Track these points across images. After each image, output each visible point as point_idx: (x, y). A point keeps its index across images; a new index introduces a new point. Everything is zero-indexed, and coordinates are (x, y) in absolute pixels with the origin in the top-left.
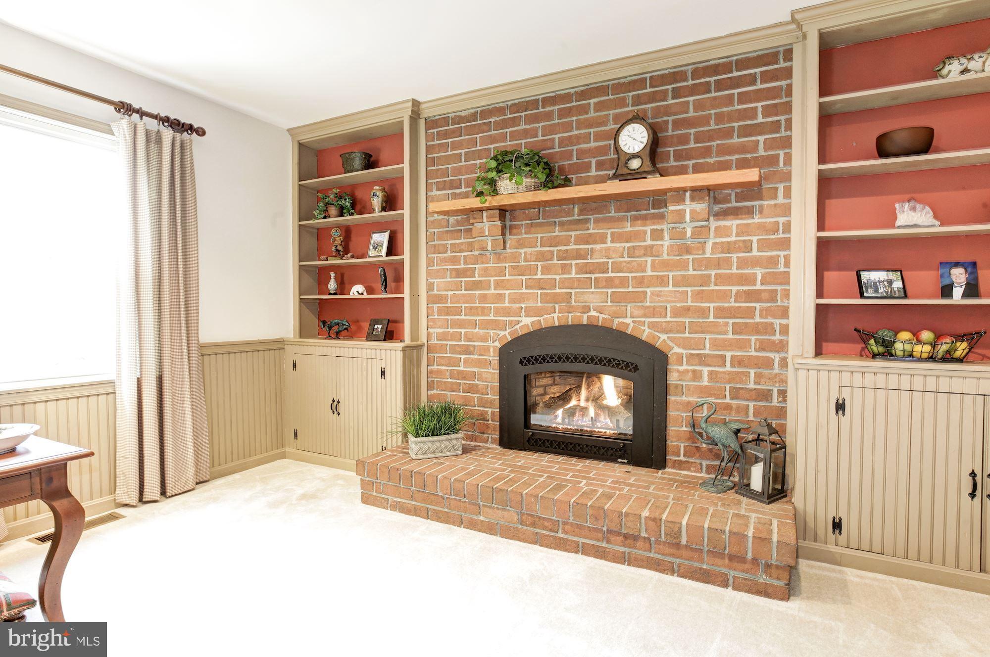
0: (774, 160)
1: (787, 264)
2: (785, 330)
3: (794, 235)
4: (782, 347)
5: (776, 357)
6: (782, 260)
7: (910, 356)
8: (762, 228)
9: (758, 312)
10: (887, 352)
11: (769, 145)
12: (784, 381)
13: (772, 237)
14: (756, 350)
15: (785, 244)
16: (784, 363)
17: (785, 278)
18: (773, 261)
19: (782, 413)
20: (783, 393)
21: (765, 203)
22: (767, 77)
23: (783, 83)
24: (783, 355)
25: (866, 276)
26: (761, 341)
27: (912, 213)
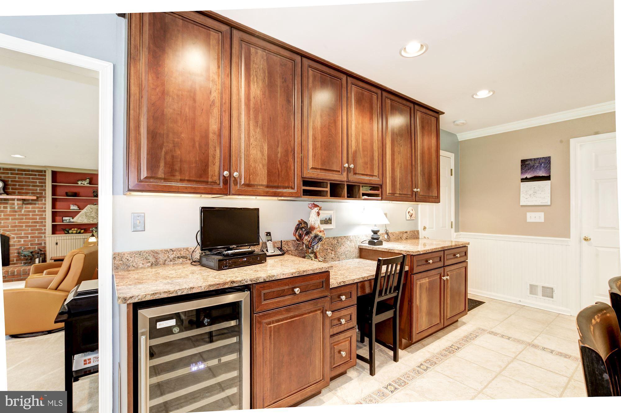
0: (42, 193)
1: (45, 216)
2: (45, 229)
3: (47, 210)
4: (44, 233)
5: (43, 235)
6: (44, 215)
7: (72, 233)
8: (38, 208)
9: (38, 226)
10: (68, 233)
11: (40, 190)
12: (45, 240)
13: (41, 210)
14: (38, 234)
15: (45, 211)
16: (45, 237)
17: (45, 218)
18: (42, 215)
19: (45, 247)
20: (45, 243)
21: (39, 202)
22: (39, 175)
23: (44, 177)
24: (45, 235)
25: (64, 218)
26: (39, 232)
27: (73, 207)
